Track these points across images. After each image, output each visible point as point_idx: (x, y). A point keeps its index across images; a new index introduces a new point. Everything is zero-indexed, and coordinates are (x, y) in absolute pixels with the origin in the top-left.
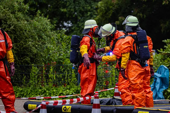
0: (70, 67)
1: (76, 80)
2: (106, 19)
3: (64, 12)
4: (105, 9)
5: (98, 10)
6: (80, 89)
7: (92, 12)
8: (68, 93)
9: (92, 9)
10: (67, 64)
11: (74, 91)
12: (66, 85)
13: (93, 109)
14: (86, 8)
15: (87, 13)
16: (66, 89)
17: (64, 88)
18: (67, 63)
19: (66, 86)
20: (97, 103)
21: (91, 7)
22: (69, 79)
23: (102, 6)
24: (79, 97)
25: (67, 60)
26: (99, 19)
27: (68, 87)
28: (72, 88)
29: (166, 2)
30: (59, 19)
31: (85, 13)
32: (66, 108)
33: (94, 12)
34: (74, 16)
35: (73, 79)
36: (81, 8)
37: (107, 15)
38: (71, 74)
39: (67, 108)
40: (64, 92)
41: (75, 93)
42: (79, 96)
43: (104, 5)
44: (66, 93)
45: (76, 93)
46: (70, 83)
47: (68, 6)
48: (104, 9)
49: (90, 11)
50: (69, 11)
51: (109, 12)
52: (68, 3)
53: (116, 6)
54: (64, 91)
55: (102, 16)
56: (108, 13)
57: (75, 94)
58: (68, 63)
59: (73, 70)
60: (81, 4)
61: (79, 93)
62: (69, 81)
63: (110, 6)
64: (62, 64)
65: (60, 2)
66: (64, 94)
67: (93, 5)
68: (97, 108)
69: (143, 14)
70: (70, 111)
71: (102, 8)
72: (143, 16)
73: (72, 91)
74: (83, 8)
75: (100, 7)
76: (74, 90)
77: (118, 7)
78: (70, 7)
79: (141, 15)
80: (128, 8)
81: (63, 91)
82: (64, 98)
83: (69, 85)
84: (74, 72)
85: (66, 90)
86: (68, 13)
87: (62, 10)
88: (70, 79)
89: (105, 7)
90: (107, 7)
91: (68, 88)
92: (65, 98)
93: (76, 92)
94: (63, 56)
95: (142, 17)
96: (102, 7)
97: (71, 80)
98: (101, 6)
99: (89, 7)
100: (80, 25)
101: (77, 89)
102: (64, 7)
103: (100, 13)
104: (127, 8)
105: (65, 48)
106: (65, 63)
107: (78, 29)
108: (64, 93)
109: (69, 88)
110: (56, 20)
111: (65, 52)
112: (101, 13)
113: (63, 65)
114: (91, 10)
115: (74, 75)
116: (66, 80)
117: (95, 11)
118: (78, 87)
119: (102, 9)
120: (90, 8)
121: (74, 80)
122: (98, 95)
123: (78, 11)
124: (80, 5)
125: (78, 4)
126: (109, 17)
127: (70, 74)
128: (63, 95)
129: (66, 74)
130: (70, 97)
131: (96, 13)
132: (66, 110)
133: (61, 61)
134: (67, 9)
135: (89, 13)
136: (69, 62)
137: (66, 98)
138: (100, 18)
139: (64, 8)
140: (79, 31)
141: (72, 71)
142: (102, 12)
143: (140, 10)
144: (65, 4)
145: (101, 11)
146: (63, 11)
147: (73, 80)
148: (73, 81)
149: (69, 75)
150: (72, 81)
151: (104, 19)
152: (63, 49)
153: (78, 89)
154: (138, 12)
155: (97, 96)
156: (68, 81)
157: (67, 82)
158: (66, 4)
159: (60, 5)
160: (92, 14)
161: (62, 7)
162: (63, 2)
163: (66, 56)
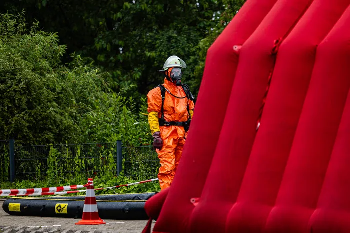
1: (116, 167)
11: (111, 184)
12: (101, 175)
13: (85, 205)
14: (187, 49)
19: (101, 177)
20: (91, 196)
23: (206, 46)
28: (109, 180)
32: (61, 207)
35: (111, 165)
38: (108, 158)
39: (62, 207)
47: (158, 47)
50: (160, 55)
52: (158, 42)
59: (110, 151)
60: (180, 43)
62: (105, 170)
68: (92, 204)
70: (66, 212)
73: (108, 186)
74: (183, 49)
78: (161, 48)
83: (105, 175)
84: (111, 154)
87: (149, 54)
88: (106, 166)
91: (103, 181)
97: (109, 168)
101: (115, 182)
102: (153, 48)
109: (106, 180)
110: (139, 71)
114: (195, 53)
115: (112, 159)
116: (100, 168)
118: (118, 178)
121: (113, 167)
124: (178, 45)
125: (176, 43)
134: (156, 53)
139: (151, 50)
144: (154, 44)
146: (150, 56)
148: (111, 169)
153: (118, 181)
155: (90, 185)
156: (103, 170)
158: (156, 44)
161: (148, 50)
162: (150, 41)
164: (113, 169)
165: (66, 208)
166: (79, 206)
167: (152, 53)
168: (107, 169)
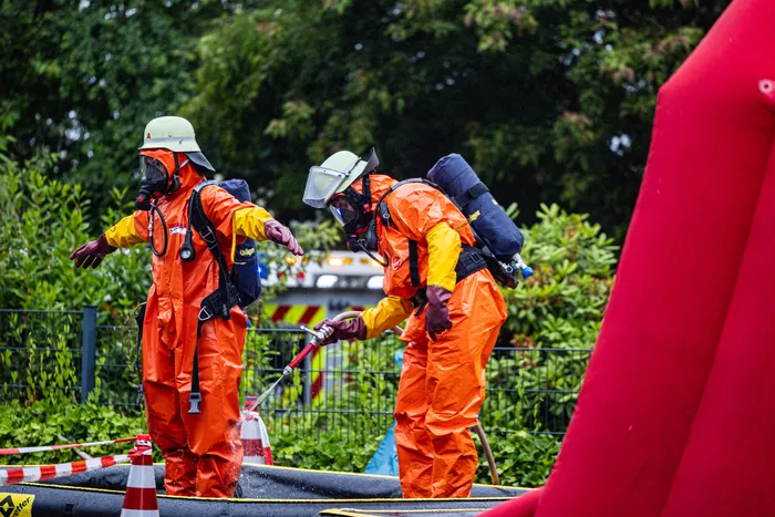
0: (53, 322)
1: (75, 379)
2: (233, 110)
3: (50, 75)
4: (230, 69)
5: (200, 73)
6: (88, 420)
7: (170, 81)
8: (35, 435)
9: (174, 67)
10: (40, 304)
11: (62, 427)
12: (31, 399)
13: (124, 511)
14: (145, 60)
15: (152, 84)
16: (26, 416)
17: (19, 415)
18: (40, 299)
19: (31, 405)
21: (171, 59)
22: (44, 375)
23: (216, 55)
24: (83, 454)
25: (42, 286)
26: (202, 109)
27: (39, 410)
28: (55, 413)
29: (496, 40)
30: (26, 105)
31: (139, 81)
32: (11, 504)
33: (183, 80)
34: (92, 95)
35: (60, 372)
36: (124, 59)
37: (237, 97)
38: (53, 352)
39: (16, 504)
40: (20, 430)
41: (66, 437)
42: (85, 451)
43: (225, 51)
44: (29, 436)
45: (70, 437)
46: (45, 393)
47: (69, 50)
48: (223, 66)
49: (162, 75)
50: (73, 72)
51: (247, 82)
52: (67, 36)
53: (275, 52)
54: (20, 426)
55: (216, 99)
56: (239, 87)
57: (67, 443)
58: (45, 301)
59: (60, 336)
60: (125, 43)
61: (84, 436)
62: (43, 384)
63: (251, 55)
64: (21, 307)
65: (34, 31)
66: (19, 438)
67: (176, 47)
69: (391, 92)
71: (217, 64)
72: (393, 105)
73: (54, 429)
74: (135, 59)
75: (209, 59)
76: (65, 421)
77: (283, 58)
78: (76, 53)
79: (384, 95)
80: (332, 64)
81: (14, 424)
82: (19, 457)
83: (42, 401)
84: (64, 344)
85: (28, 422)
86: (64, 80)
87: (41, 67)
88: (48, 373)
89: (228, 60)
90: (238, 58)
91: (36, 415)
92: (22, 459)
93: (71, 433)
94: (25, 270)
95: (386, 106)
96: (217, 60)
97: (54, 379)
98: (211, 54)
99: (158, 55)
100: (116, 137)
101: (74, 420)
102: (51, 52)
103: (205, 83)
104: (323, 66)
105: (34, 235)
106: (34, 301)
107: (107, 150)
108: (20, 434)
109: (44, 414)
110: (12, 109)
111: (38, 251)
112: (210, 87)
113: (25, 310)
114: (167, 71)
115: (64, 357)
116: (29, 380)
117: (183, 75)
118: (82, 409)
119: (213, 69)
120: (162, 60)
121: (67, 378)
122: (148, 448)
123: (112, 75)
124: (121, 46)
125: (113, 41)
126: (247, 102)
127: (48, 353)
128: (12, 443)
129: (31, 350)
130: (45, 452)
131: (191, 86)
132: (10, 510)
133: (16, 292)
134: (61, 64)
135: (159, 84)
136: (50, 299)
137: (27, 457)
138: (206, 105)
139: (48, 58)
140: (110, 161)
141: (56, 339)
142: (213, 79)
143: (380, 74)
144: (55, 40)
145: (209, 76)
146: (45, 73)
147: (60, 379)
148: (61, 384)
149: (45, 355)
150: (54, 384)
151: (222, 113)
152: (26, 242)
153: (83, 418)
154: (370, 86)
155: (144, 453)
156: (37, 384)
157: (33, 386)
158: (61, 41)
159: (33, 43)
160: (174, 89)
161: (38, 55)
162: (45, 33)
163: (38, 271)
164: (66, 383)
165: (28, 507)
166: (70, 507)
167: (50, 64)
168: (48, 384)
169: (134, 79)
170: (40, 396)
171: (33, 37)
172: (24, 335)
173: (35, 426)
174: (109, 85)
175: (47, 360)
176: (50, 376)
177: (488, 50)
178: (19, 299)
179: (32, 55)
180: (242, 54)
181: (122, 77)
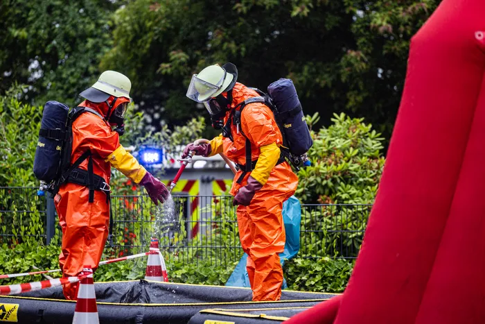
0: (27, 194)
1: (42, 230)
2: (136, 56)
3: (21, 38)
4: (134, 30)
5: (115, 32)
6: (51, 255)
7: (97, 40)
8: (18, 266)
9: (99, 31)
10: (19, 183)
11: (35, 260)
12: (15, 243)
13: (76, 313)
14: (81, 27)
15: (86, 42)
16: (12, 254)
17: (7, 254)
18: (19, 180)
19: (15, 247)
20: (87, 298)
21: (98, 26)
22: (23, 228)
23: (125, 22)
24: (48, 277)
25: (20, 172)
26: (117, 56)
27: (20, 250)
28: (30, 252)
29: (303, 9)
30: (6, 57)
31: (78, 41)
32: (4, 310)
33: (105, 39)
34: (48, 50)
35: (33, 226)
36: (68, 27)
37: (139, 47)
38: (28, 213)
39: (7, 310)
40: (9, 263)
41: (37, 266)
42: (50, 275)
43: (131, 19)
44: (14, 267)
45: (40, 267)
46: (24, 239)
47: (32, 22)
48: (129, 28)
49: (93, 36)
50: (35, 36)
51: (145, 38)
52: (32, 13)
53: (163, 22)
54: (8, 261)
55: (125, 49)
56: (140, 41)
57: (38, 271)
58: (22, 181)
59: (32, 203)
60: (68, 16)
61: (49, 266)
63: (146, 22)
64: (7, 185)
65: (11, 10)
66: (7, 268)
67: (101, 18)
69: (237, 44)
70: (15, 319)
71: (125, 27)
72: (239, 51)
73: (30, 262)
74: (75, 26)
75: (120, 24)
76: (36, 257)
77: (168, 26)
78: (37, 23)
79: (233, 45)
80: (198, 27)
81: (4, 259)
82: (8, 280)
83: (22, 244)
84: (35, 208)
85: (13, 258)
86: (29, 42)
87: (15, 33)
88: (25, 227)
89: (133, 24)
90: (139, 23)
91: (18, 253)
92: (10, 281)
93: (41, 264)
94: (9, 162)
95: (234, 51)
96: (124, 24)
97: (29, 230)
98: (121, 21)
99: (89, 23)
100: (64, 76)
101: (43, 256)
102: (22, 23)
103: (119, 39)
104: (193, 29)
105: (14, 140)
106: (15, 181)
107: (59, 84)
108: (8, 265)
109: (23, 252)
111: (16, 150)
112: (122, 42)
113: (10, 187)
114: (95, 33)
115: (35, 216)
116: (14, 231)
117: (107, 36)
118: (47, 249)
119: (123, 30)
120: (92, 26)
121: (37, 229)
122: (90, 273)
123: (60, 37)
124: (66, 18)
125: (61, 15)
126: (145, 51)
127: (25, 213)
128: (4, 271)
129: (14, 212)
130: (25, 276)
131: (111, 42)
132: (3, 314)
133: (4, 176)
134: (27, 31)
135: (91, 42)
136: (25, 180)
137: (13, 280)
138: (119, 53)
139: (19, 27)
140: (61, 92)
141: (30, 205)
142: (123, 36)
143: (230, 33)
144: (24, 16)
145: (121, 35)
146: (17, 37)
147: (33, 230)
149: (23, 215)
150: (29, 233)
151: (129, 58)
152: (9, 144)
153: (48, 255)
154: (224, 41)
155: (88, 276)
156: (18, 233)
157: (16, 235)
158: (28, 16)
159: (10, 18)
160: (100, 44)
161: (14, 25)
162: (18, 11)
163: (17, 162)
165: (15, 312)
166: (41, 311)
167: (21, 30)
168: (25, 233)
169: (74, 39)
170: (20, 241)
171: (10, 14)
172: (9, 202)
173: (17, 260)
174: (58, 43)
175: (24, 218)
176: (26, 228)
177: (298, 15)
178: (6, 180)
179: (10, 25)
180: (142, 21)
181: (67, 37)
